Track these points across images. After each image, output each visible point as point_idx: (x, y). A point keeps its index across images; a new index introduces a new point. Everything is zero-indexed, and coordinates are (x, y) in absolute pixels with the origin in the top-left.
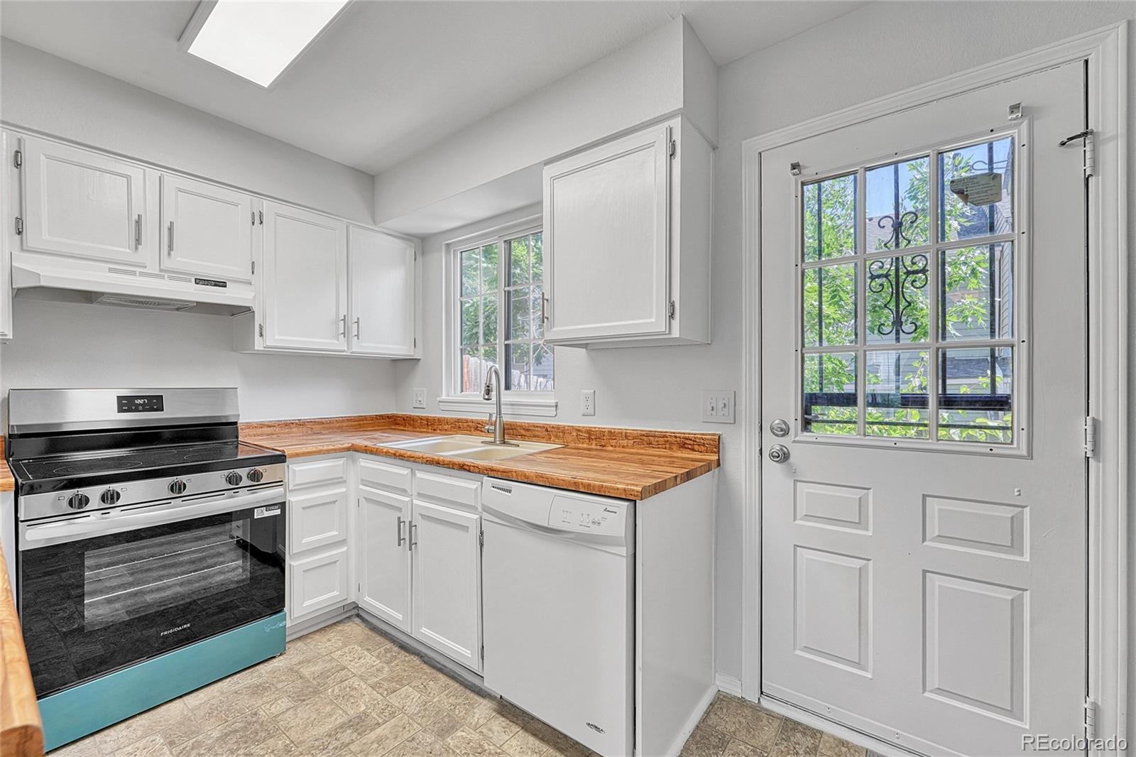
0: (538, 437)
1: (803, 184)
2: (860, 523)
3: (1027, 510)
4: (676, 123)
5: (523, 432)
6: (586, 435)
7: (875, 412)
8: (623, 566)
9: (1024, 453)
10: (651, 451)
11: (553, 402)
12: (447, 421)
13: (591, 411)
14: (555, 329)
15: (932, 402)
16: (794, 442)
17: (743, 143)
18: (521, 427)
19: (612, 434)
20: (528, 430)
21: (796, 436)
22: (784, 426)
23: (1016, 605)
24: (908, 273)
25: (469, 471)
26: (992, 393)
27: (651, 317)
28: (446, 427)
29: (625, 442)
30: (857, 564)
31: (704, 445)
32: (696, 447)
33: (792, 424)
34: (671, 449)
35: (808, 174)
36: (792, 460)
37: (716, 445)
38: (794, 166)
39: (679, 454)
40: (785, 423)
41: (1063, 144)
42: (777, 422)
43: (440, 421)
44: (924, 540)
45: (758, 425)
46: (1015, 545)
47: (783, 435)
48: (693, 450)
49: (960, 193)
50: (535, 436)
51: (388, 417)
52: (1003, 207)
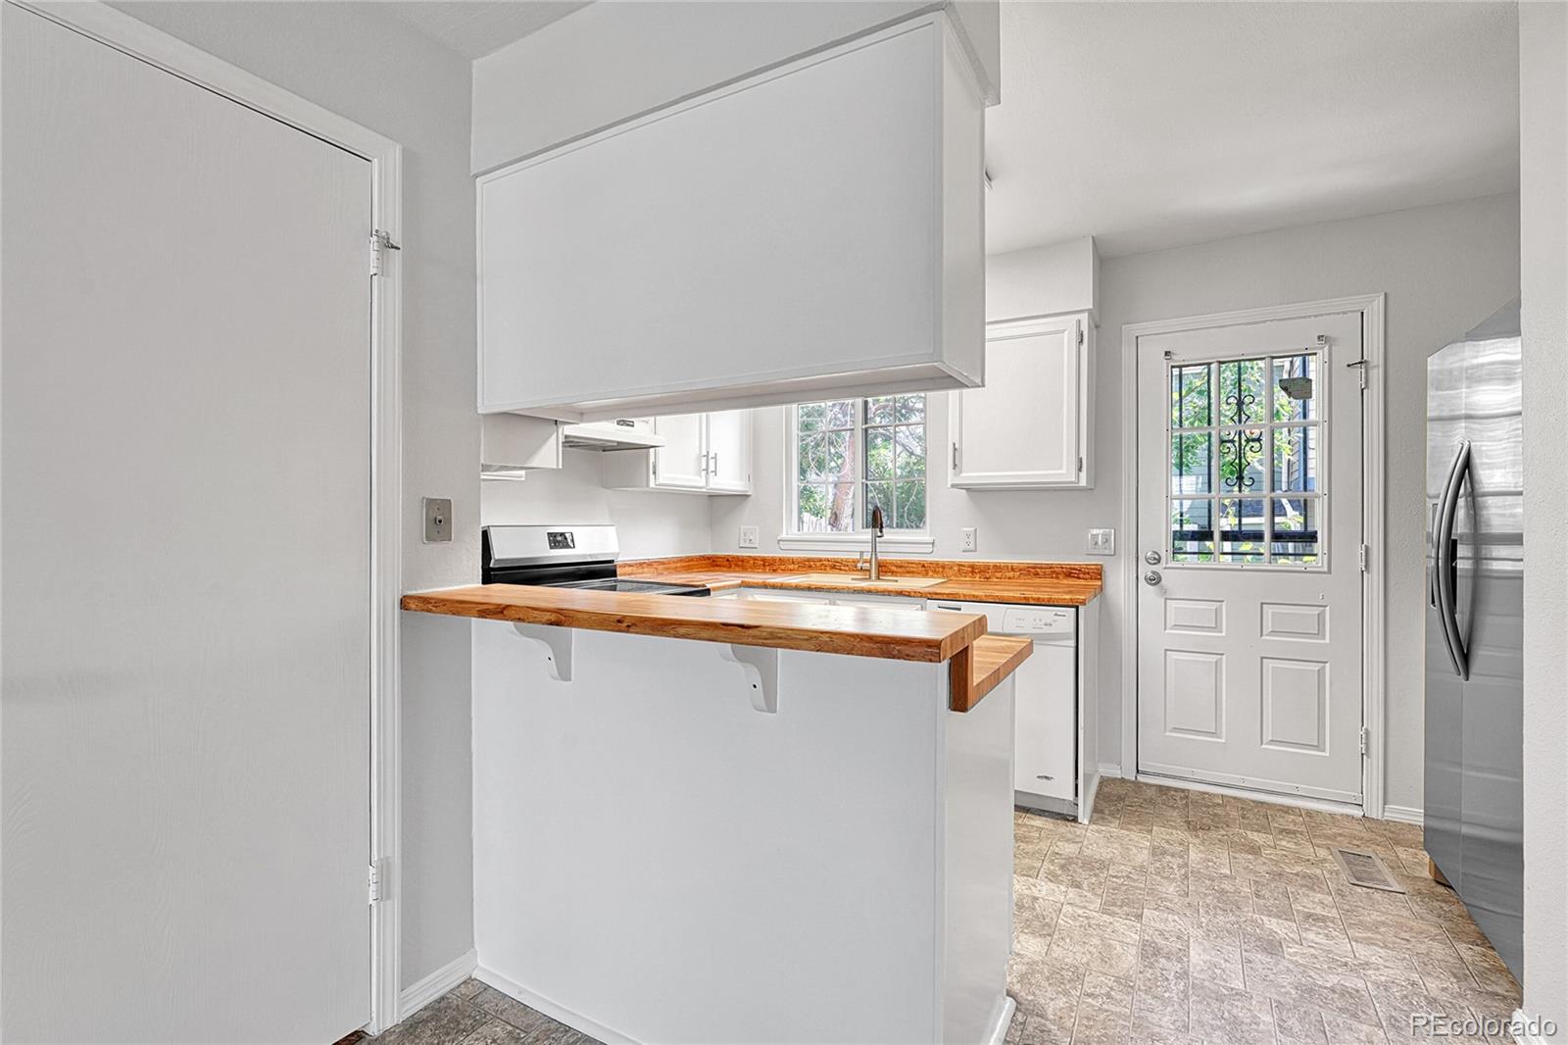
0: (913, 572)
1: (1173, 367)
2: (1217, 628)
3: (1327, 609)
4: (1084, 318)
5: (894, 569)
6: (970, 569)
7: (1227, 546)
8: (1072, 651)
9: (1326, 570)
10: (1037, 580)
11: (930, 539)
12: (793, 561)
13: (972, 546)
14: (963, 475)
15: (1267, 536)
16: (1165, 568)
17: (1123, 327)
18: (892, 564)
19: (997, 568)
20: (900, 567)
21: (1167, 563)
22: (1157, 557)
23: (1321, 673)
24: (1248, 441)
25: (909, 596)
26: (1303, 530)
27: (1060, 468)
28: (791, 567)
29: (1011, 574)
30: (1214, 658)
31: (1088, 573)
32: (1081, 576)
33: (1163, 555)
34: (1057, 578)
35: (1178, 360)
36: (1163, 582)
37: (1098, 573)
38: (1167, 353)
39: (1065, 582)
40: (1156, 553)
41: (1349, 366)
42: (1149, 554)
43: (782, 561)
44: (1262, 635)
45: (1134, 555)
46: (1320, 634)
47: (1154, 564)
48: (1079, 578)
49: (1285, 389)
50: (909, 572)
51: (709, 558)
52: (1312, 404)
